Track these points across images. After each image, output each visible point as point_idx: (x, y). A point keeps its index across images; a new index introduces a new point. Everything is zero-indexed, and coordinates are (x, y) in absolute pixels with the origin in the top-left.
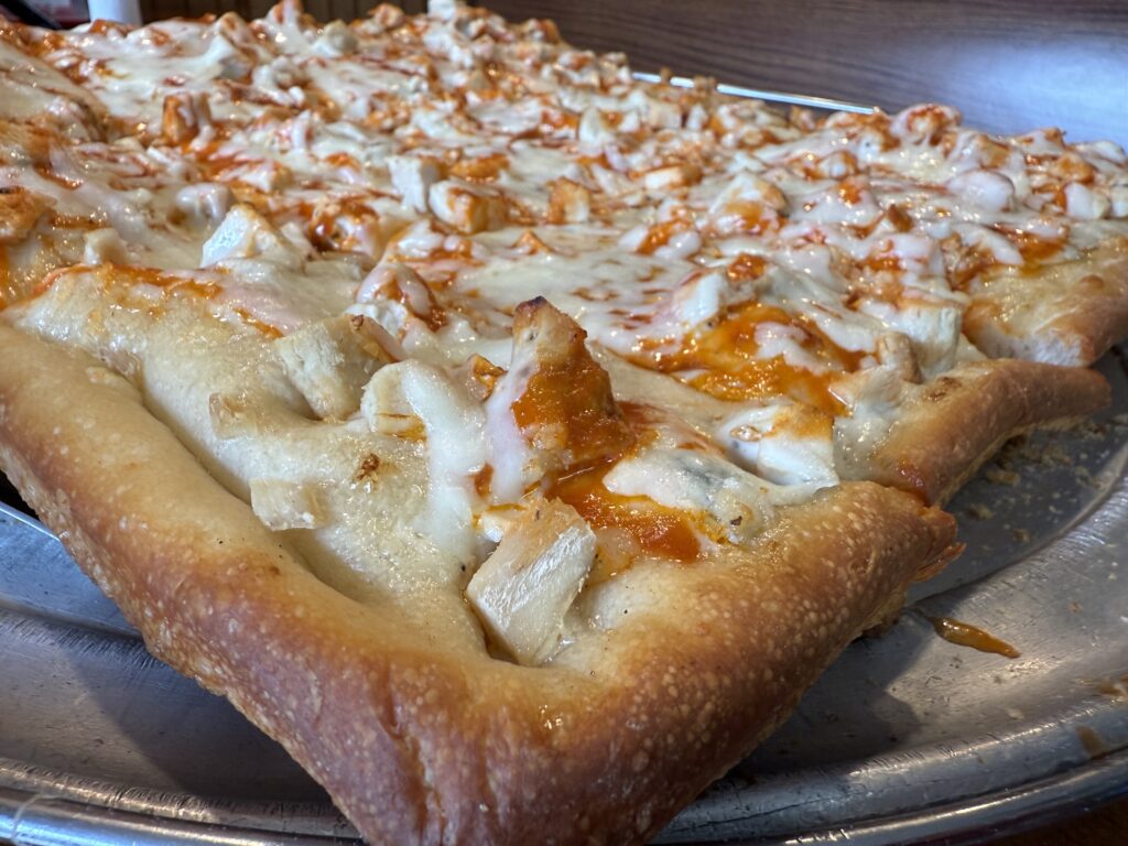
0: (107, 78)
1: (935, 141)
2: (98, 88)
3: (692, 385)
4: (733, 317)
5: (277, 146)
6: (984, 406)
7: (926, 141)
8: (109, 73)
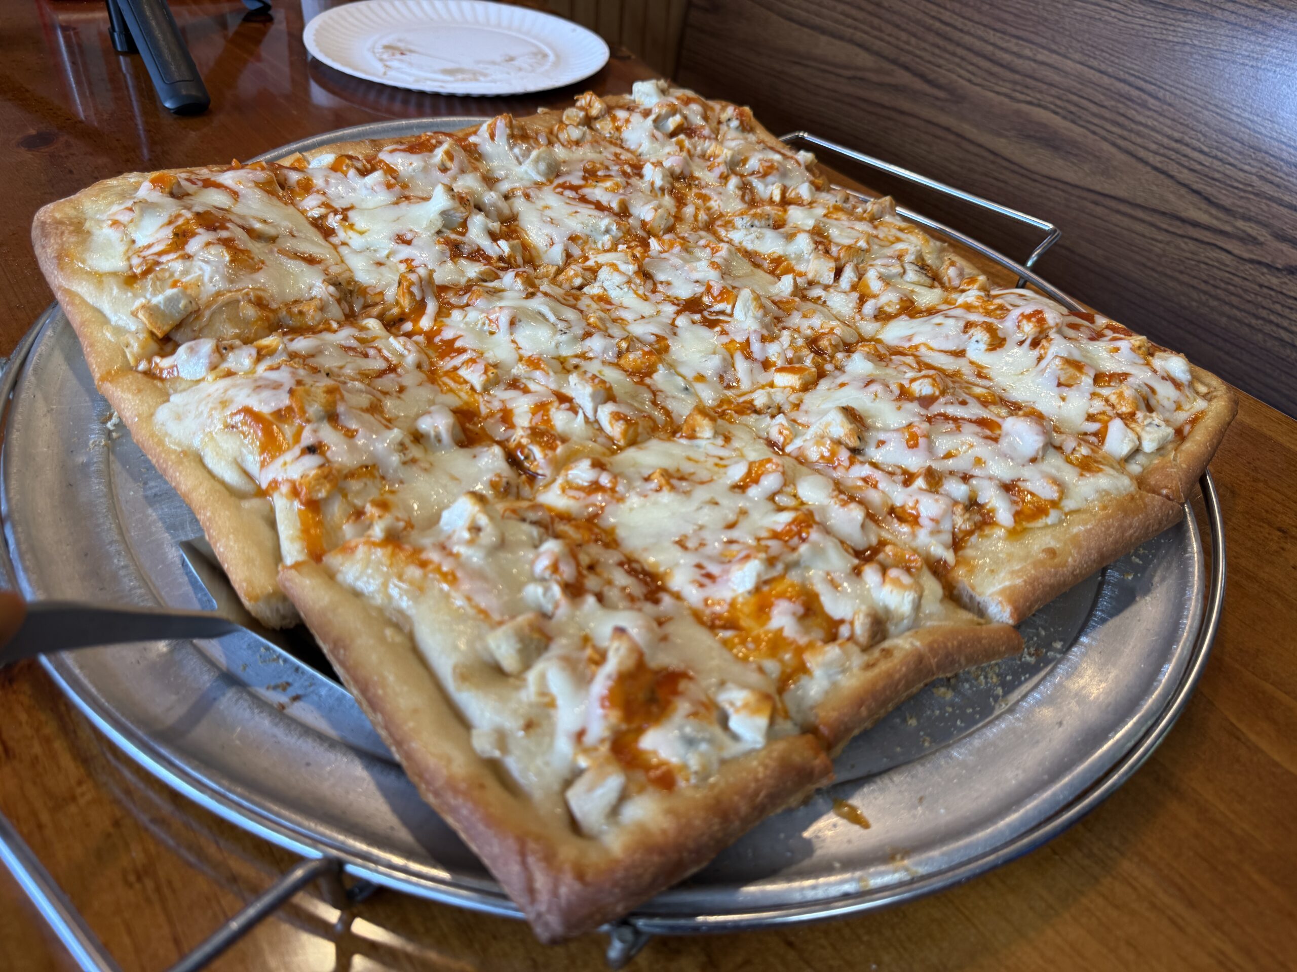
0: (351, 233)
1: (1035, 344)
2: (344, 244)
3: (725, 643)
4: (766, 589)
5: (486, 328)
6: (897, 676)
7: (1028, 342)
8: (352, 226)
